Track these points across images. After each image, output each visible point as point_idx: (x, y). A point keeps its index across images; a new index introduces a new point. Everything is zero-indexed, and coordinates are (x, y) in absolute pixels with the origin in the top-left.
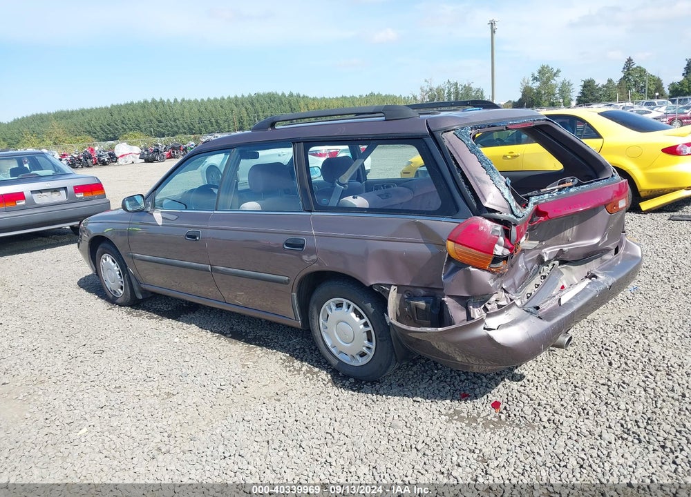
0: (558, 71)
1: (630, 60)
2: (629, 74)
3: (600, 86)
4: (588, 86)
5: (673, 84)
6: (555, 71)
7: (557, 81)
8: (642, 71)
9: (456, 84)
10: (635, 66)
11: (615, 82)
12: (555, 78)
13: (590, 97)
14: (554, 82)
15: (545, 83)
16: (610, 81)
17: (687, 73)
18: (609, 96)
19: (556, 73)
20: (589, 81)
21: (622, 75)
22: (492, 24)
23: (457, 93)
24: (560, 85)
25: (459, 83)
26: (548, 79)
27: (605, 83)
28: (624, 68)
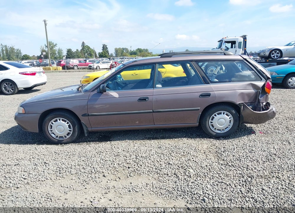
0: (56, 44)
1: (83, 43)
2: (84, 48)
3: (74, 52)
4: (69, 51)
5: (99, 53)
6: (55, 44)
7: (56, 48)
8: (89, 48)
9: (6, 46)
10: (85, 45)
11: (79, 50)
12: (55, 47)
13: (71, 56)
14: (55, 49)
15: (52, 49)
16: (77, 50)
17: (103, 49)
18: (78, 56)
19: (55, 45)
20: (69, 50)
21: (81, 48)
22: (45, 21)
23: (7, 50)
24: (58, 50)
25: (7, 46)
26: (52, 47)
27: (76, 51)
28: (82, 46)
